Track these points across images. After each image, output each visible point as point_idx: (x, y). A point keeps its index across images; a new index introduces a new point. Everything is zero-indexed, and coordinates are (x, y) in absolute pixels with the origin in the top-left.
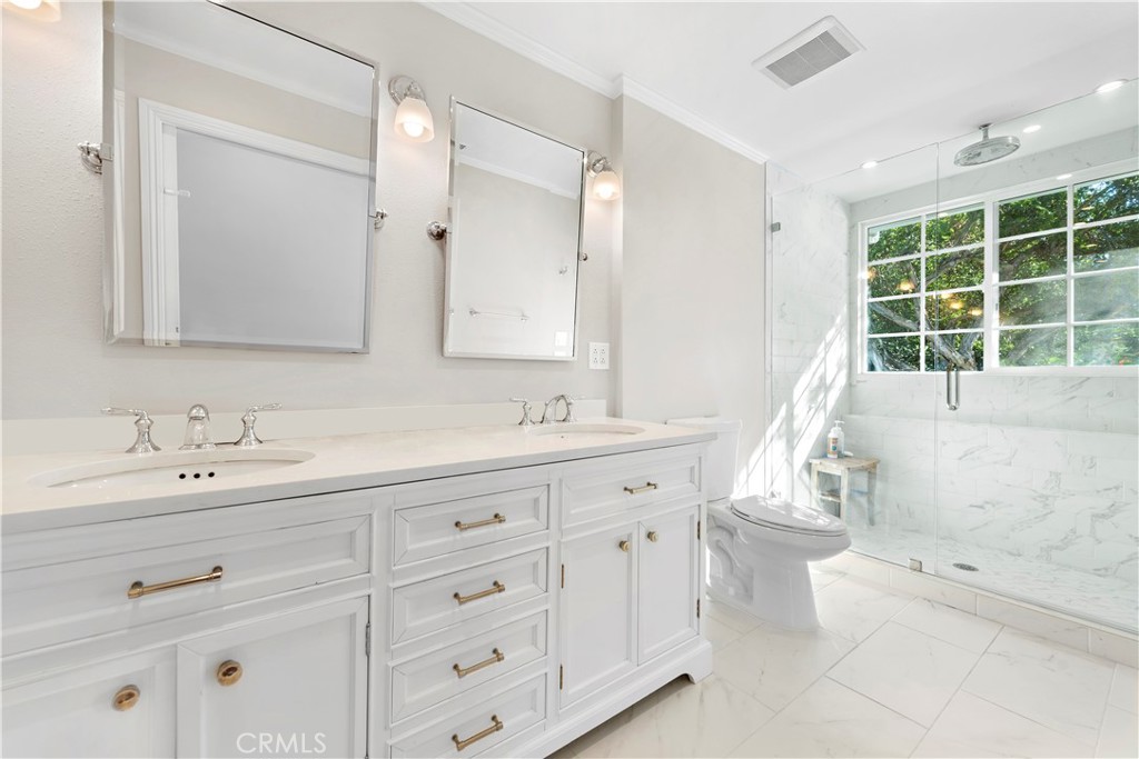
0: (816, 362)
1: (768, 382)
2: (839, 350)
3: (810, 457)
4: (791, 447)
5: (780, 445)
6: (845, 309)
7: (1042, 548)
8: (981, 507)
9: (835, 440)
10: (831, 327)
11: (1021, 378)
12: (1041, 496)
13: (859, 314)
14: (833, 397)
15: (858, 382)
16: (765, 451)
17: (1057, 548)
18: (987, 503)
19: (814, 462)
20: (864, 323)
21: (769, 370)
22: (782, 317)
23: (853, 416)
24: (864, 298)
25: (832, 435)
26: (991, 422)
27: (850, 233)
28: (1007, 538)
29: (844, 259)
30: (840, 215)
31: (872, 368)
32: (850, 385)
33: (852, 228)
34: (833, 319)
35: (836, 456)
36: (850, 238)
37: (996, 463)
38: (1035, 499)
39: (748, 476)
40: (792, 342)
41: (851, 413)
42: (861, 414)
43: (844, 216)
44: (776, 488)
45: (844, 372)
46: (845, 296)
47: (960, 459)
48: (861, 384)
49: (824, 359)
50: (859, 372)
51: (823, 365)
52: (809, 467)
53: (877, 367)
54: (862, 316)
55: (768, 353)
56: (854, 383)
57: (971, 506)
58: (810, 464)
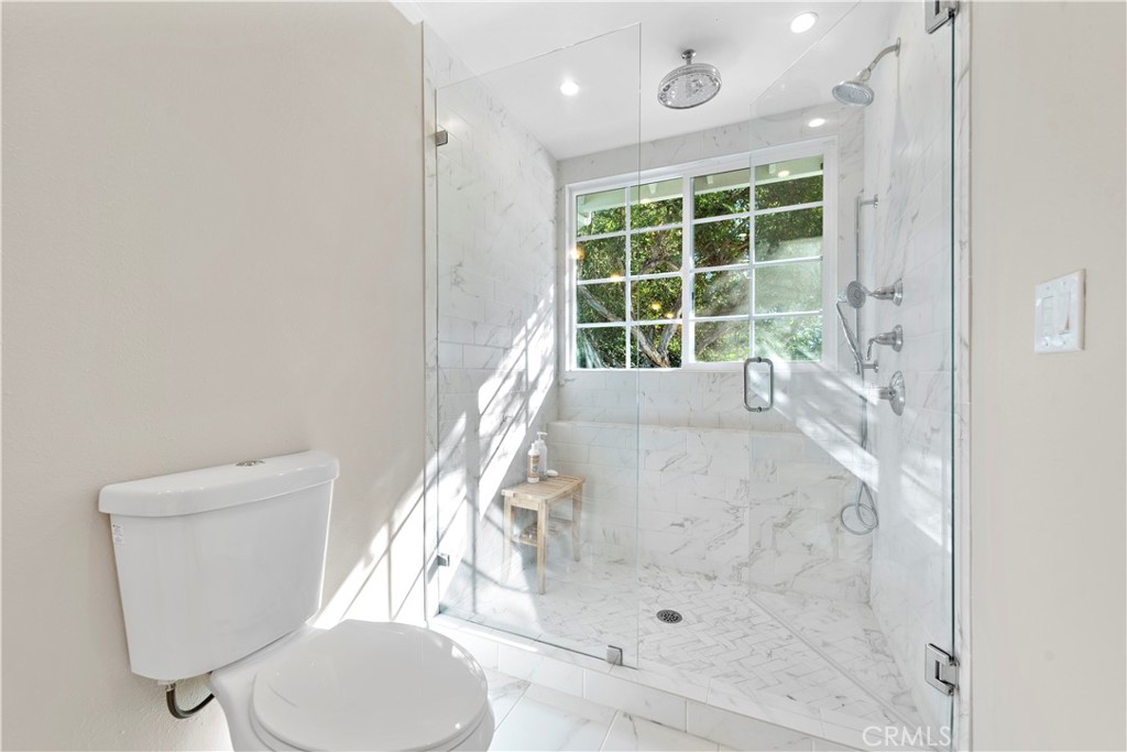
0: (514, 353)
1: (431, 383)
2: (543, 342)
3: (501, 488)
4: (473, 479)
5: (454, 480)
6: (552, 291)
7: (733, 567)
8: (681, 525)
9: (537, 458)
10: (534, 311)
11: (714, 374)
12: (733, 508)
13: (567, 298)
14: (537, 401)
15: (567, 380)
16: (424, 494)
17: (746, 565)
18: (686, 520)
19: (508, 493)
20: (571, 310)
21: (431, 362)
22: (456, 283)
23: (560, 424)
24: (573, 280)
25: (532, 453)
26: (688, 425)
27: (557, 197)
28: (704, 558)
29: (551, 228)
30: (546, 170)
31: (583, 363)
32: (558, 385)
33: (559, 191)
34: (536, 303)
35: (537, 479)
36: (557, 203)
37: (694, 473)
38: (728, 512)
39: (391, 539)
40: (475, 324)
41: (559, 419)
42: (569, 419)
43: (550, 174)
44: (444, 550)
45: (550, 368)
46: (552, 274)
47: (662, 470)
48: (569, 383)
49: (526, 350)
50: (567, 369)
51: (523, 358)
52: (500, 501)
53: (589, 363)
54: (570, 301)
55: (430, 336)
56: (563, 382)
57: (673, 525)
58: (503, 497)
